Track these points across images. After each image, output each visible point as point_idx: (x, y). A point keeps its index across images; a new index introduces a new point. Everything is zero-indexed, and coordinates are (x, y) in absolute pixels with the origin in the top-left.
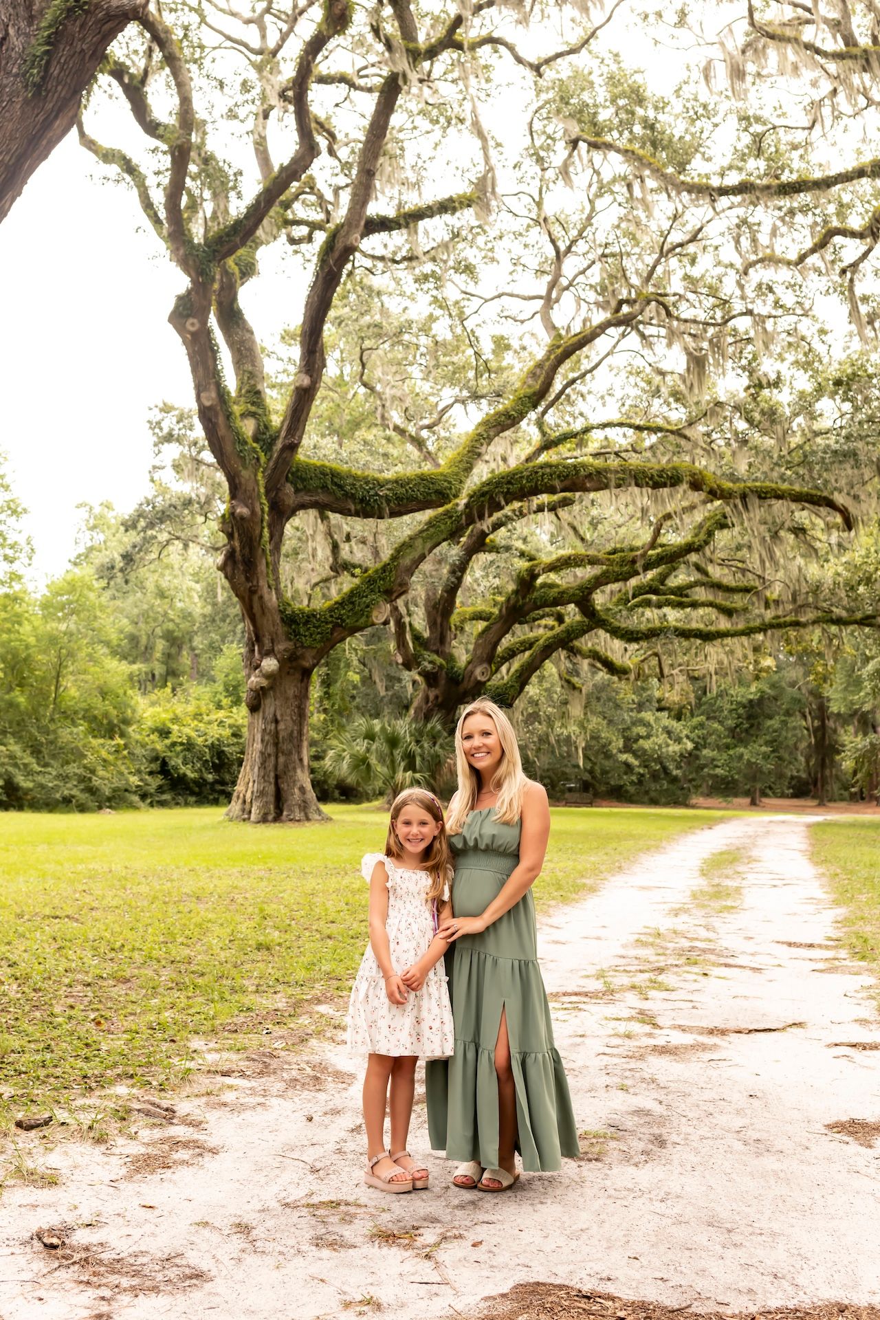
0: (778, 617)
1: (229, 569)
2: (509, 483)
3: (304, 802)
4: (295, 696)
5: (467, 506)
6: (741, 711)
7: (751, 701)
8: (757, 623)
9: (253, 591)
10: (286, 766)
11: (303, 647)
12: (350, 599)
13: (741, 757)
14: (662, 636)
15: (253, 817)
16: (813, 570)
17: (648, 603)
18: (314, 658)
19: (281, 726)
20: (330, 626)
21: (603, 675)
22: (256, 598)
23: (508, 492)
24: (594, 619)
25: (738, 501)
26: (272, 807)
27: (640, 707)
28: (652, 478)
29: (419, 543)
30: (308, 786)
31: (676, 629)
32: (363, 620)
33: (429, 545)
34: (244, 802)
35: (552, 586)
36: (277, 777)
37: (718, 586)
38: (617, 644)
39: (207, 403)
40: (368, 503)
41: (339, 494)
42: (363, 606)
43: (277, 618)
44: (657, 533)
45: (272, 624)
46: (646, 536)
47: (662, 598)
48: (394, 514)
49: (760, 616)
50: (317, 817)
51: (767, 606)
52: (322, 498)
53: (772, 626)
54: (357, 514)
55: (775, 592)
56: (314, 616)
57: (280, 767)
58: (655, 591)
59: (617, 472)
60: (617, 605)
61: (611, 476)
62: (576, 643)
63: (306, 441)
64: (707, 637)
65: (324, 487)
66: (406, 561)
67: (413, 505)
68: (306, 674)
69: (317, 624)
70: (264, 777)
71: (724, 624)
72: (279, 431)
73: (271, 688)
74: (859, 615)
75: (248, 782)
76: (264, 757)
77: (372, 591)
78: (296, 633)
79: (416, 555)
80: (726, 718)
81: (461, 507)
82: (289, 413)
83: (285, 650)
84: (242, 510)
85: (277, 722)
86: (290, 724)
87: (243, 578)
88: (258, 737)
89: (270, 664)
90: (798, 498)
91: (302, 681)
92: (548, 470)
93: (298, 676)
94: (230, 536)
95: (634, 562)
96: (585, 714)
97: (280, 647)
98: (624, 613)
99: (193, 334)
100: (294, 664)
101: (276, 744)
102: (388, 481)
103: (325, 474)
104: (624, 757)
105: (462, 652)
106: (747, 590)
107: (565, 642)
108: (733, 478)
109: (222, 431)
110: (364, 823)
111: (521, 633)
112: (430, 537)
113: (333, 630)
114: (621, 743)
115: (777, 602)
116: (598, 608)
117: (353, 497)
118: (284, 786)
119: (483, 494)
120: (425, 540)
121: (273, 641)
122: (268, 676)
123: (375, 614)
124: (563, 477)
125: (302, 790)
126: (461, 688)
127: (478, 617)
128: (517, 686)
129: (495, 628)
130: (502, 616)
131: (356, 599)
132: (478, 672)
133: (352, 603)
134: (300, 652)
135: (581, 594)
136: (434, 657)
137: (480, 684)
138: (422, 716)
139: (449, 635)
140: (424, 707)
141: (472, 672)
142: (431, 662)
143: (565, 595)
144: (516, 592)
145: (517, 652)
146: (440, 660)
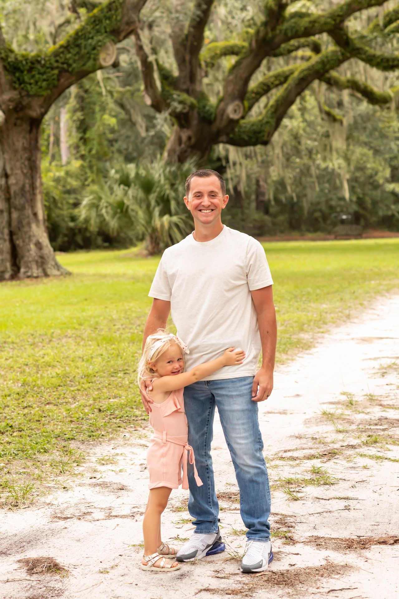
3: (42, 257)
4: (25, 149)
10: (20, 221)
11: (28, 95)
12: (75, 42)
18: (41, 107)
19: (12, 181)
20: (56, 72)
21: (365, 106)
24: (348, 48)
26: (8, 264)
30: (45, 242)
36: (11, 234)
38: (376, 73)
42: (89, 48)
50: (56, 272)
56: (39, 62)
57: (14, 223)
60: (372, 32)
62: (333, 74)
68: (35, 124)
69: (42, 70)
77: (98, 31)
78: (21, 82)
83: (10, 100)
85: (7, 176)
86: (21, 177)
91: (30, 131)
93: (26, 126)
96: (348, 145)
97: (5, 98)
98: (379, 40)
100: (21, 114)
101: (8, 200)
104: (392, 187)
107: (321, 74)
113: (59, 76)
114: (388, 173)
118: (19, 242)
123: (102, 56)
125: (39, 245)
126: (214, 128)
127: (230, 51)
128: (273, 122)
129: (245, 63)
130: (251, 50)
131: (82, 42)
132: (230, 109)
133: (78, 46)
134: (25, 101)
135: (333, 22)
136: (184, 96)
137: (233, 123)
138: (175, 158)
139: (200, 73)
140: (178, 149)
141: (224, 111)
142: (181, 102)
143: (317, 25)
144: (265, 24)
145: (272, 86)
146: (191, 100)
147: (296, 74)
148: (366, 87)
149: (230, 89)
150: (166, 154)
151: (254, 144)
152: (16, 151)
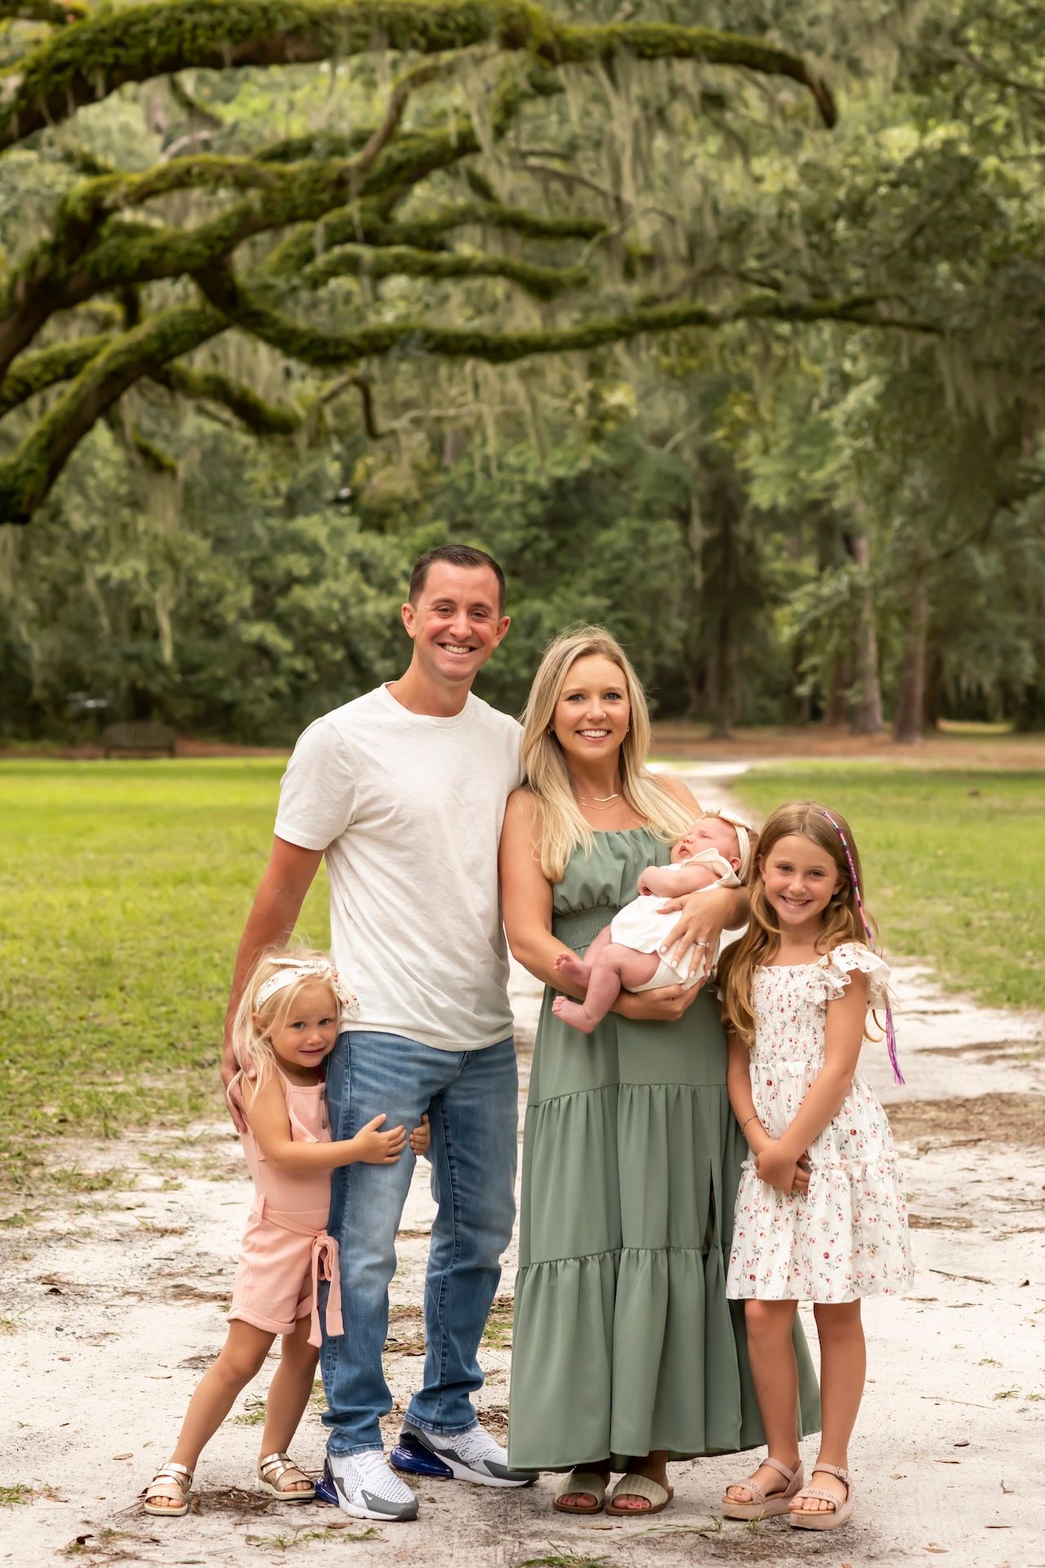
8: (608, 318)
14: (395, 352)
17: (351, 266)
23: (116, 65)
24: (230, 306)
27: (293, 505)
28: (424, 31)
31: (428, 335)
35: (133, 231)
37: (511, 224)
44: (395, 114)
47: (388, 252)
58: (369, 237)
59: (351, 20)
61: (342, 30)
62: (181, 363)
81: (8, 94)
90: (722, 55)
92: (205, 17)
95: (341, 181)
98: (305, 295)
107: (155, 363)
119: (61, 68)
128: (40, 470)
135: (207, 253)
143: (169, 256)
145: (36, 385)
147: (99, 361)
148: (245, 394)
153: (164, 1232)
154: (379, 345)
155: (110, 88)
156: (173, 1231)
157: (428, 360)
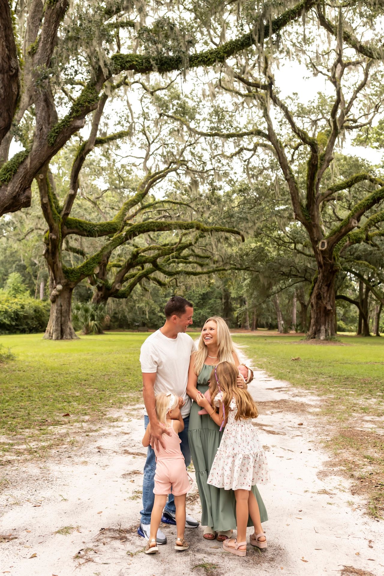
0: (217, 267)
1: (47, 255)
2: (140, 228)
3: (71, 333)
4: (67, 297)
5: (126, 235)
6: (200, 297)
7: (204, 294)
8: (211, 269)
9: (54, 263)
10: (65, 321)
11: (70, 281)
12: (86, 265)
13: (200, 314)
14: (180, 274)
15: (54, 338)
16: (229, 250)
17: (174, 262)
18: (74, 285)
19: (63, 308)
20: (79, 274)
22: (55, 265)
23: (140, 231)
24: (157, 267)
25: (210, 233)
26: (60, 335)
27: (166, 296)
28: (185, 226)
29: (110, 247)
30: (72, 328)
31: (185, 272)
32: (91, 272)
33: (113, 247)
34: (50, 333)
35: (143, 256)
36: (61, 325)
37: (197, 256)
39: (45, 202)
40: (91, 232)
41: (81, 229)
42: (91, 267)
43: (62, 272)
44: (181, 240)
45: (60, 273)
46: (178, 240)
47: (180, 260)
48: (99, 236)
49: (212, 267)
50: (75, 338)
51: (214, 263)
52: (75, 230)
53: (216, 271)
54: (88, 236)
55: (216, 258)
56: (74, 271)
57: (63, 321)
58: (177, 258)
60: (164, 263)
61: (173, 226)
62: (150, 275)
63: (72, 212)
64: (195, 274)
65: (76, 227)
66: (105, 253)
67: (106, 233)
68: (71, 290)
69: (75, 273)
70: (57, 325)
71: (199, 269)
72: (63, 208)
73: (60, 295)
74: (244, 267)
75: (51, 326)
76: (57, 318)
77: (94, 263)
78: (68, 277)
79: (109, 251)
80: (195, 300)
81: (124, 235)
82: (66, 202)
84: (53, 237)
85: (61, 306)
86: (66, 307)
87: (51, 258)
88: (55, 311)
89: (59, 287)
90: (228, 231)
93: (69, 291)
94: (48, 244)
95: (173, 249)
97: (63, 281)
98: (167, 266)
99: (41, 180)
100: (67, 287)
101: (61, 314)
102: (97, 225)
103: (77, 223)
104: (160, 314)
105: (111, 279)
106: (208, 257)
107: (146, 275)
108: (207, 223)
109: (49, 211)
110: (91, 339)
111: (132, 271)
112: (113, 245)
113: (80, 276)
114: (159, 309)
115: (217, 262)
116: (158, 263)
117: (86, 230)
118: (64, 328)
119: (131, 231)
120: (111, 246)
121: (60, 279)
122: (59, 291)
123: (95, 270)
124: (157, 226)
125: (70, 329)
126: (110, 292)
127: (115, 266)
128: (129, 290)
129: (123, 271)
130: (125, 267)
131: (89, 265)
132: (117, 286)
133: (87, 267)
134: (69, 283)
135: (153, 259)
136: (101, 281)
137: (117, 290)
138: (96, 301)
139: (106, 273)
140: (97, 298)
141: (114, 286)
142: (100, 283)
143: (148, 260)
144: (131, 259)
145: (129, 278)
146: (103, 282)
147: (138, 275)
148: (159, 280)
149: (117, 279)
150: (92, 300)
151: (123, 298)
152: (65, 298)
153: (126, 433)
154: (178, 273)
155: (139, 234)
156: (127, 433)
157: (185, 275)
